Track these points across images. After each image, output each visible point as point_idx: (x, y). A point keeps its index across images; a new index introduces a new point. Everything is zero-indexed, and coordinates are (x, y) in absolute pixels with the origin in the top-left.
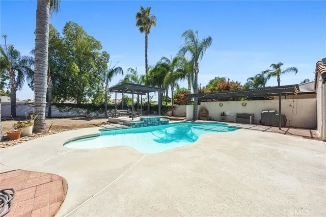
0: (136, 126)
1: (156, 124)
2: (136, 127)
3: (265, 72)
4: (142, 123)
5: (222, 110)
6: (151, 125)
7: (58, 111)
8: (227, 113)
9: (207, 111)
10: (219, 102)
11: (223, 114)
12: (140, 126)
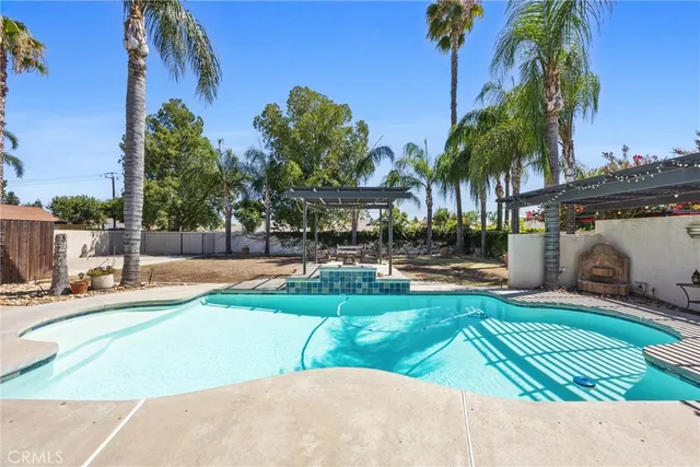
0: (297, 290)
1: (359, 290)
2: (298, 292)
4: (315, 285)
6: (343, 291)
7: (280, 245)
9: (623, 259)
12: (309, 292)
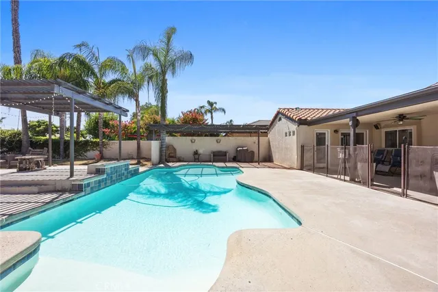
2: (92, 190)
3: (201, 107)
4: (103, 180)
5: (194, 147)
6: (117, 180)
8: (201, 151)
9: (175, 150)
10: (191, 138)
11: (196, 153)
